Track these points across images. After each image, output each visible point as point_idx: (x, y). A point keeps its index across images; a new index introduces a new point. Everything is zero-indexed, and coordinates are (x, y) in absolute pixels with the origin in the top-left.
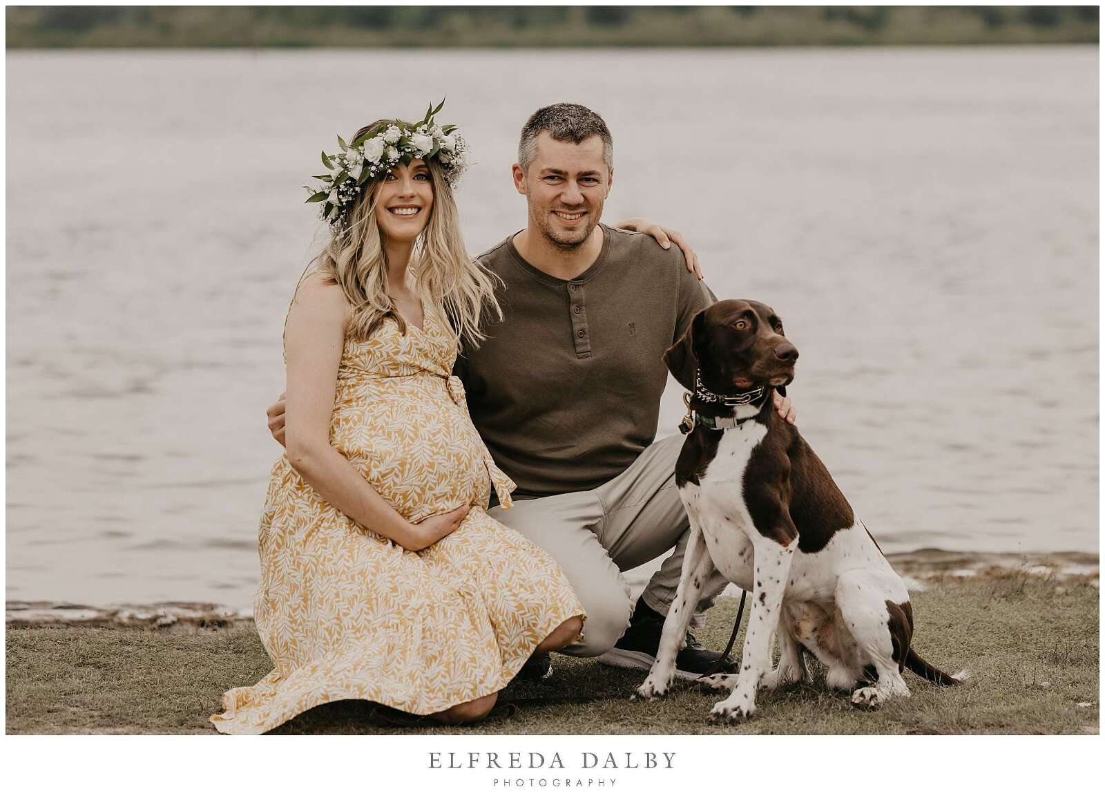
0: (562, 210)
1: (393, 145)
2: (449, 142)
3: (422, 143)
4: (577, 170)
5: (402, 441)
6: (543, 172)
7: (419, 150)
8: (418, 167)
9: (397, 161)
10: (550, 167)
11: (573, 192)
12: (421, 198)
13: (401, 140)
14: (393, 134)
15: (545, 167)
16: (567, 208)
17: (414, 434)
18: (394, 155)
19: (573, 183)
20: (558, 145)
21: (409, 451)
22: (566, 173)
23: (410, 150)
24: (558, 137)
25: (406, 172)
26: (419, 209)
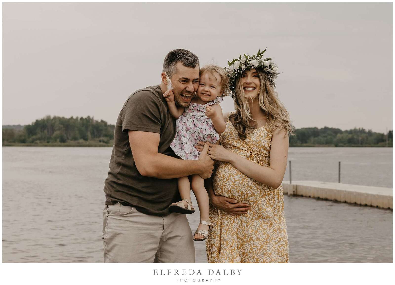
0: (186, 93)
1: (243, 64)
2: (267, 64)
3: (255, 63)
4: (193, 78)
5: (223, 179)
6: (180, 79)
7: (253, 65)
8: (254, 73)
9: (245, 69)
10: (183, 77)
11: (191, 87)
12: (255, 84)
13: (246, 62)
14: (244, 60)
15: (181, 77)
16: (188, 93)
17: (228, 178)
18: (243, 67)
19: (191, 83)
20: (186, 68)
21: (225, 184)
22: (189, 80)
23: (249, 65)
24: (186, 65)
25: (249, 74)
26: (255, 88)
